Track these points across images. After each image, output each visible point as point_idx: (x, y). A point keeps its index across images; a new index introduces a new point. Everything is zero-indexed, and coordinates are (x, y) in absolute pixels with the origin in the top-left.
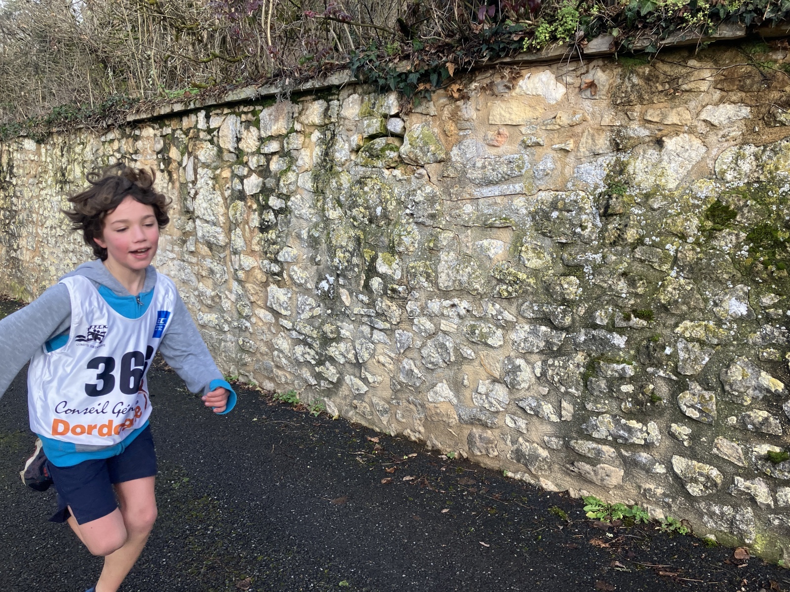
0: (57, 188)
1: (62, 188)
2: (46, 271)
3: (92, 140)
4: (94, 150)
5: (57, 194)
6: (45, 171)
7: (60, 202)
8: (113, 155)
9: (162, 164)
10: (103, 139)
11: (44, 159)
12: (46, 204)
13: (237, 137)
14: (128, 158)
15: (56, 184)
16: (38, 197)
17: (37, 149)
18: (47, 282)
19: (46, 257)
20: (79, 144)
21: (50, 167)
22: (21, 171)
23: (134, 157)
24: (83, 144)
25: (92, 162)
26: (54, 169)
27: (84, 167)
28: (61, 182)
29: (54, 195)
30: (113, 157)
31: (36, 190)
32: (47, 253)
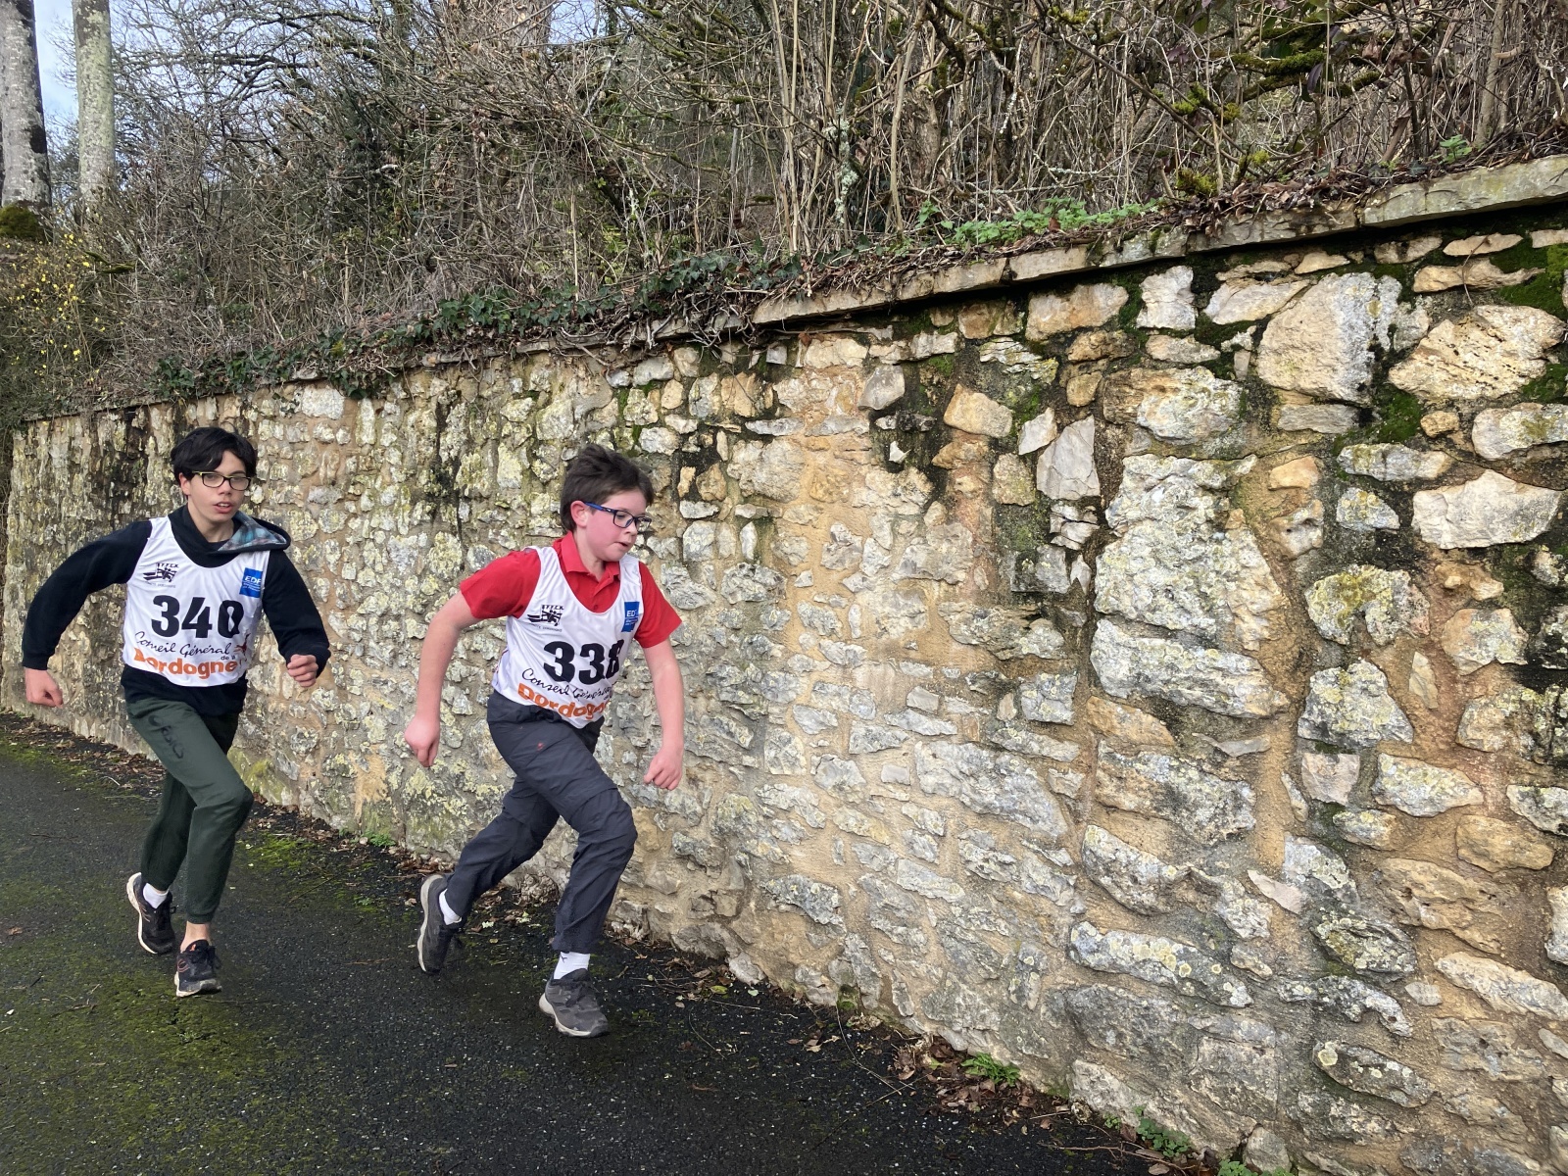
0: (418, 514)
1: (434, 513)
2: (351, 728)
3: (572, 385)
4: (580, 411)
5: (416, 528)
6: (370, 469)
7: (421, 550)
8: (661, 424)
9: (894, 445)
10: (621, 379)
11: (367, 438)
12: (370, 553)
13: (1375, 348)
14: (727, 432)
15: (413, 503)
16: (340, 535)
17: (346, 413)
18: (353, 757)
19: (356, 690)
20: (517, 396)
21: (394, 457)
22: (284, 469)
23: (759, 427)
24: (534, 395)
25: (570, 444)
26: (408, 461)
27: (532, 457)
28: (430, 497)
29: (404, 531)
30: (663, 431)
31: (334, 519)
32: (359, 681)
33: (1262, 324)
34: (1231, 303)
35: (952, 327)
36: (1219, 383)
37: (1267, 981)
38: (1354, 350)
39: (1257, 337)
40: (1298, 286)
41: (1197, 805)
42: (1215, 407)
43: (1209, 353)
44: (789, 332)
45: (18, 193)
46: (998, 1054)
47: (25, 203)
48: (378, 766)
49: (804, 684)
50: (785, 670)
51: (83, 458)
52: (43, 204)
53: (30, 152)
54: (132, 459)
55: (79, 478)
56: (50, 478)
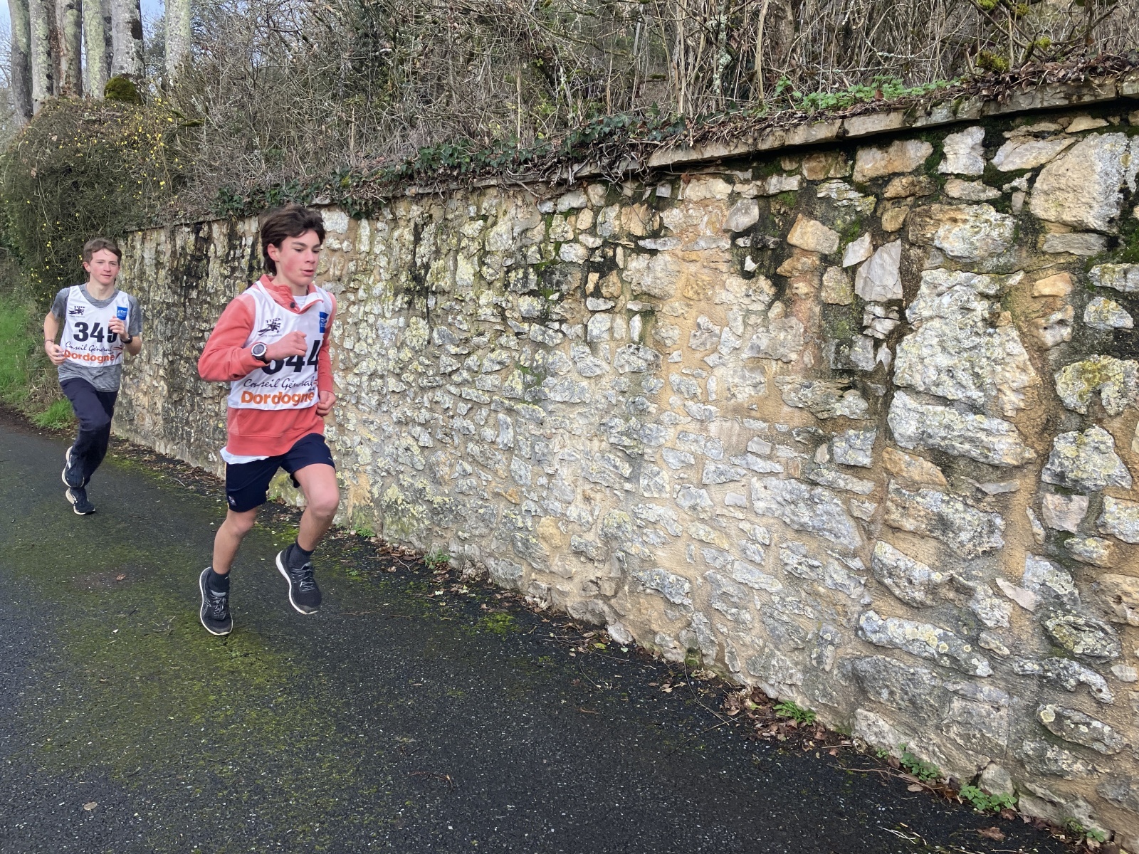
0: (398, 303)
1: (410, 303)
2: (347, 454)
3: (513, 211)
4: (517, 230)
5: (397, 313)
6: (365, 270)
7: (400, 329)
8: (575, 240)
9: (748, 259)
10: (548, 207)
11: (364, 247)
12: (364, 330)
13: (1124, 190)
14: (624, 247)
15: (396, 295)
17: (349, 229)
19: (351, 427)
20: (472, 219)
21: (383, 262)
23: (648, 244)
24: (485, 218)
25: (509, 254)
26: (392, 265)
27: (482, 263)
28: (408, 291)
29: (388, 315)
30: (577, 246)
32: (353, 421)
33: (1036, 171)
34: (1012, 156)
35: (797, 171)
36: (999, 216)
37: (1005, 658)
38: (1107, 193)
39: (1031, 181)
40: (1067, 142)
41: (960, 529)
42: (995, 234)
43: (993, 193)
44: (675, 173)
45: (122, 68)
46: (800, 702)
47: (127, 75)
48: (364, 481)
49: (671, 433)
50: (658, 422)
51: (165, 259)
52: (140, 77)
53: (131, 38)
54: (199, 260)
55: (163, 273)
56: (143, 272)
